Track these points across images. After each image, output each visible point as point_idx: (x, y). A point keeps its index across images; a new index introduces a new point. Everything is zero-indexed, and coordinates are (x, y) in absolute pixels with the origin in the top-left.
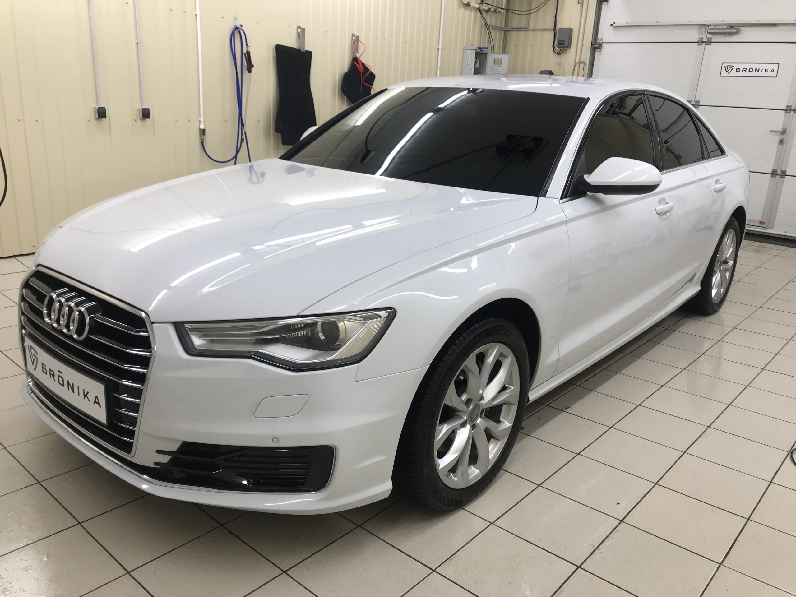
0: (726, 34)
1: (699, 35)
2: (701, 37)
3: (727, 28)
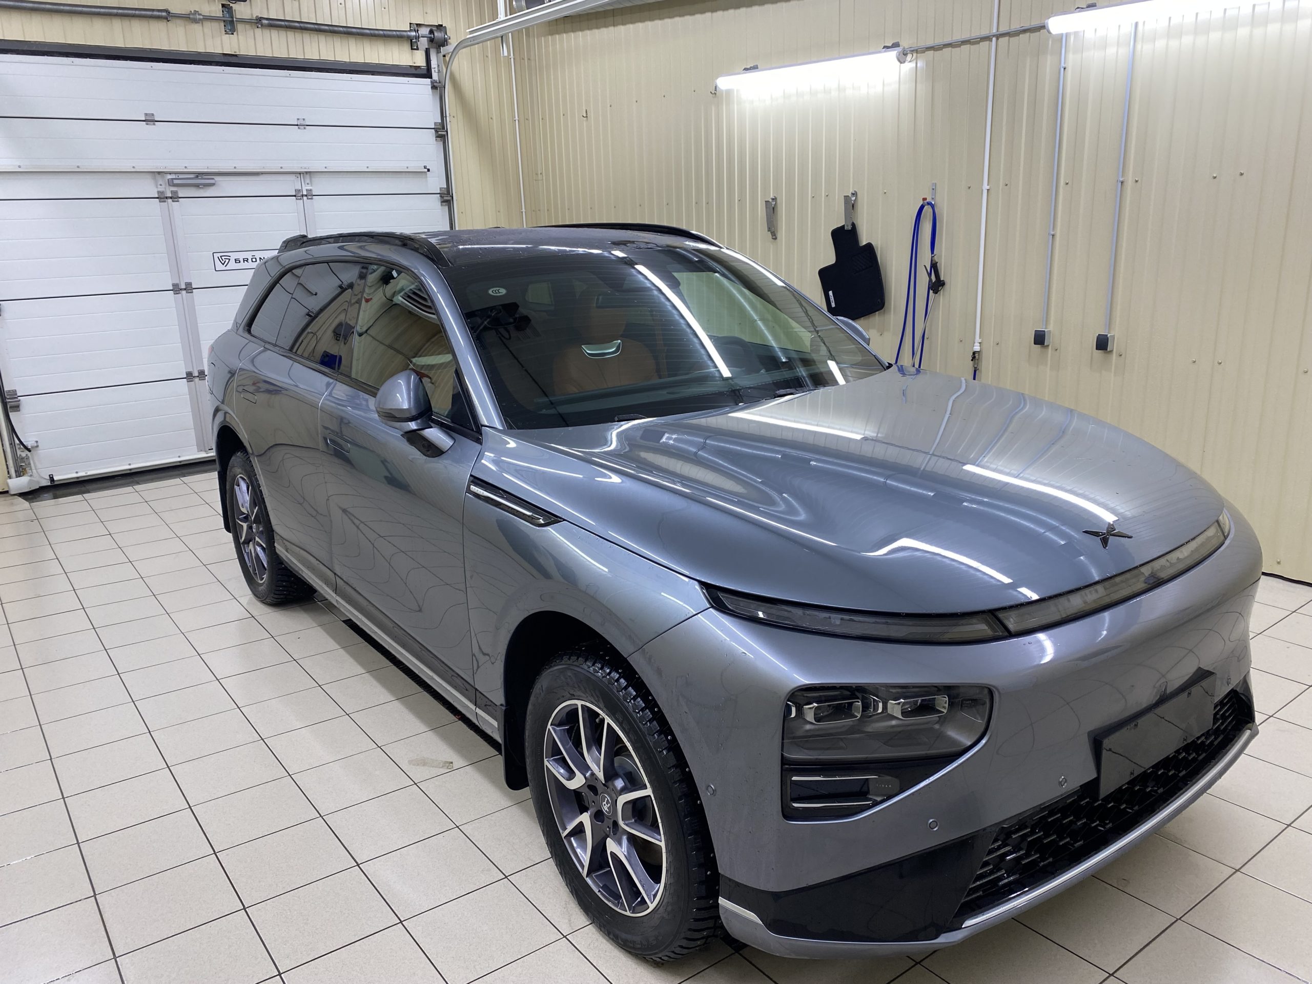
0: (198, 186)
1: (157, 187)
2: (159, 190)
3: (196, 178)
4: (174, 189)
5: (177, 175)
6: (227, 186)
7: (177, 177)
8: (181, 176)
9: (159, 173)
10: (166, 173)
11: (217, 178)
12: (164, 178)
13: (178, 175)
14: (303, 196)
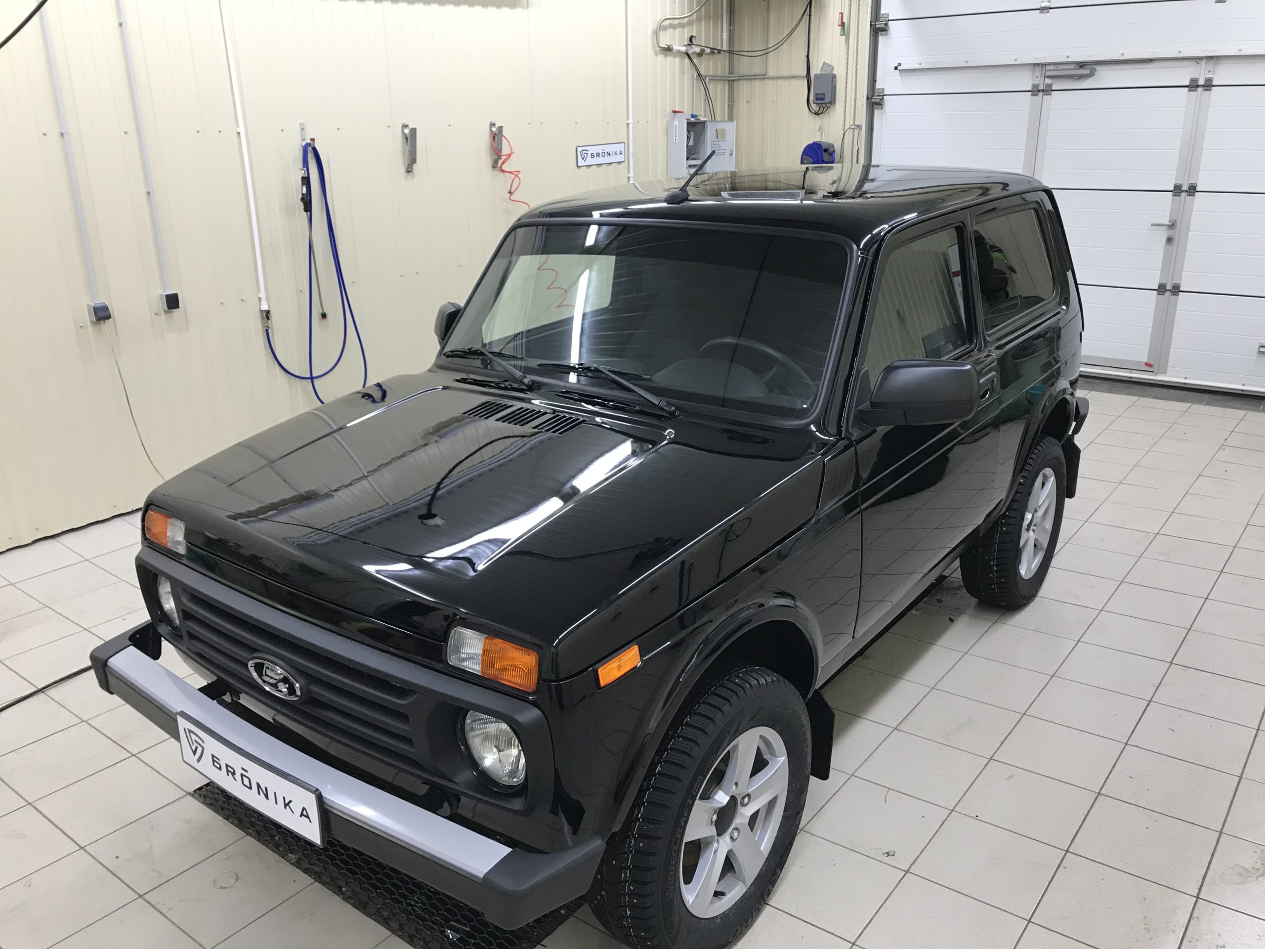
0: (1074, 77)
1: (1033, 80)
2: (1036, 83)
3: (1075, 69)
4: (1048, 81)
5: (1056, 66)
6: (1107, 77)
7: (1056, 68)
8: (1060, 67)
9: (1038, 64)
10: (1045, 65)
11: (1098, 68)
12: (1042, 70)
13: (1058, 66)
14: (1198, 86)
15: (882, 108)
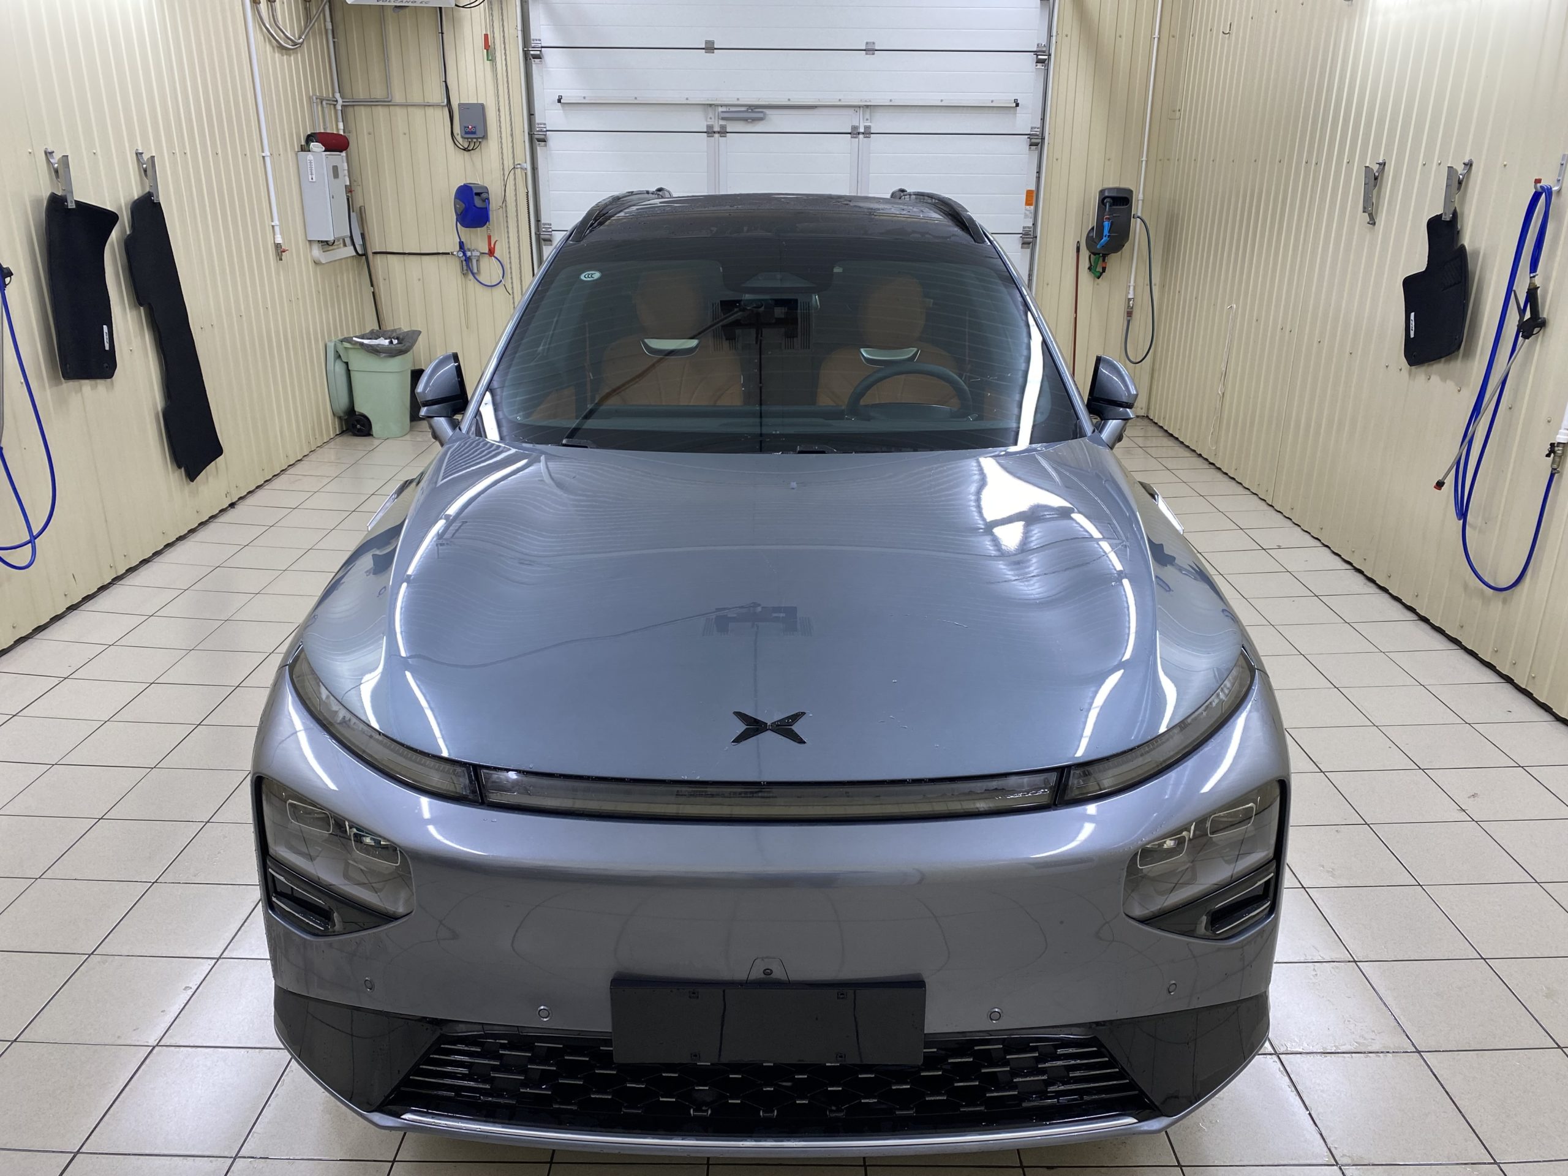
0: (747, 120)
1: (707, 121)
2: (709, 123)
3: (747, 111)
4: (722, 123)
6: (778, 121)
7: (728, 110)
8: (733, 109)
9: (711, 105)
10: (717, 105)
11: (767, 111)
12: (715, 111)
13: (729, 107)
14: (859, 133)
15: (546, 145)
